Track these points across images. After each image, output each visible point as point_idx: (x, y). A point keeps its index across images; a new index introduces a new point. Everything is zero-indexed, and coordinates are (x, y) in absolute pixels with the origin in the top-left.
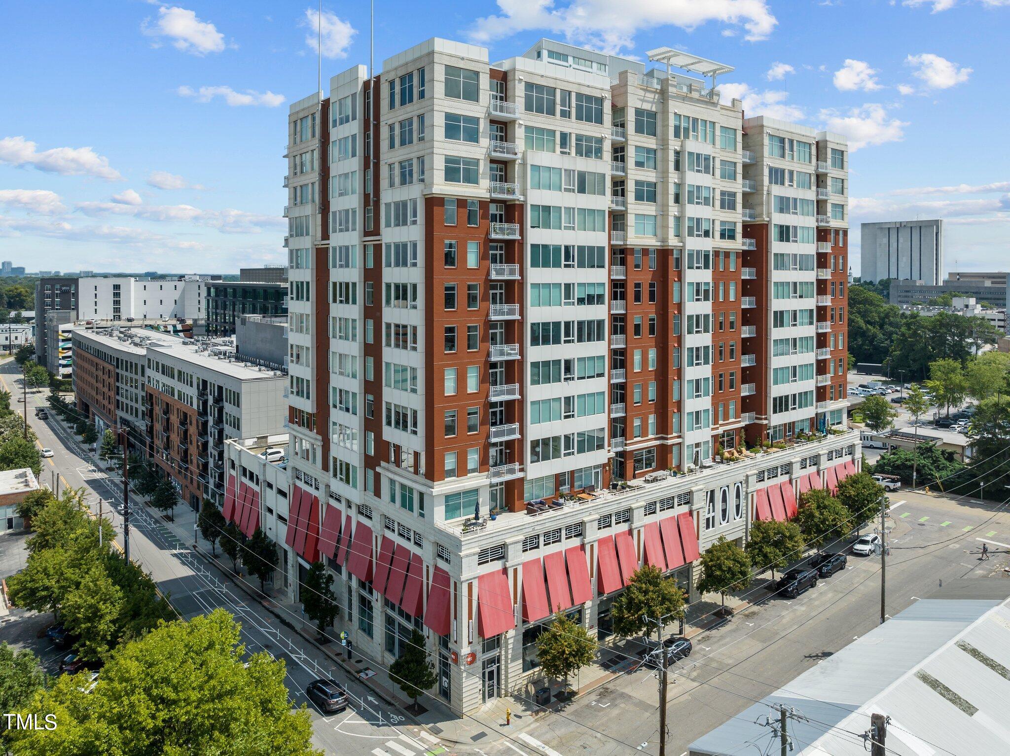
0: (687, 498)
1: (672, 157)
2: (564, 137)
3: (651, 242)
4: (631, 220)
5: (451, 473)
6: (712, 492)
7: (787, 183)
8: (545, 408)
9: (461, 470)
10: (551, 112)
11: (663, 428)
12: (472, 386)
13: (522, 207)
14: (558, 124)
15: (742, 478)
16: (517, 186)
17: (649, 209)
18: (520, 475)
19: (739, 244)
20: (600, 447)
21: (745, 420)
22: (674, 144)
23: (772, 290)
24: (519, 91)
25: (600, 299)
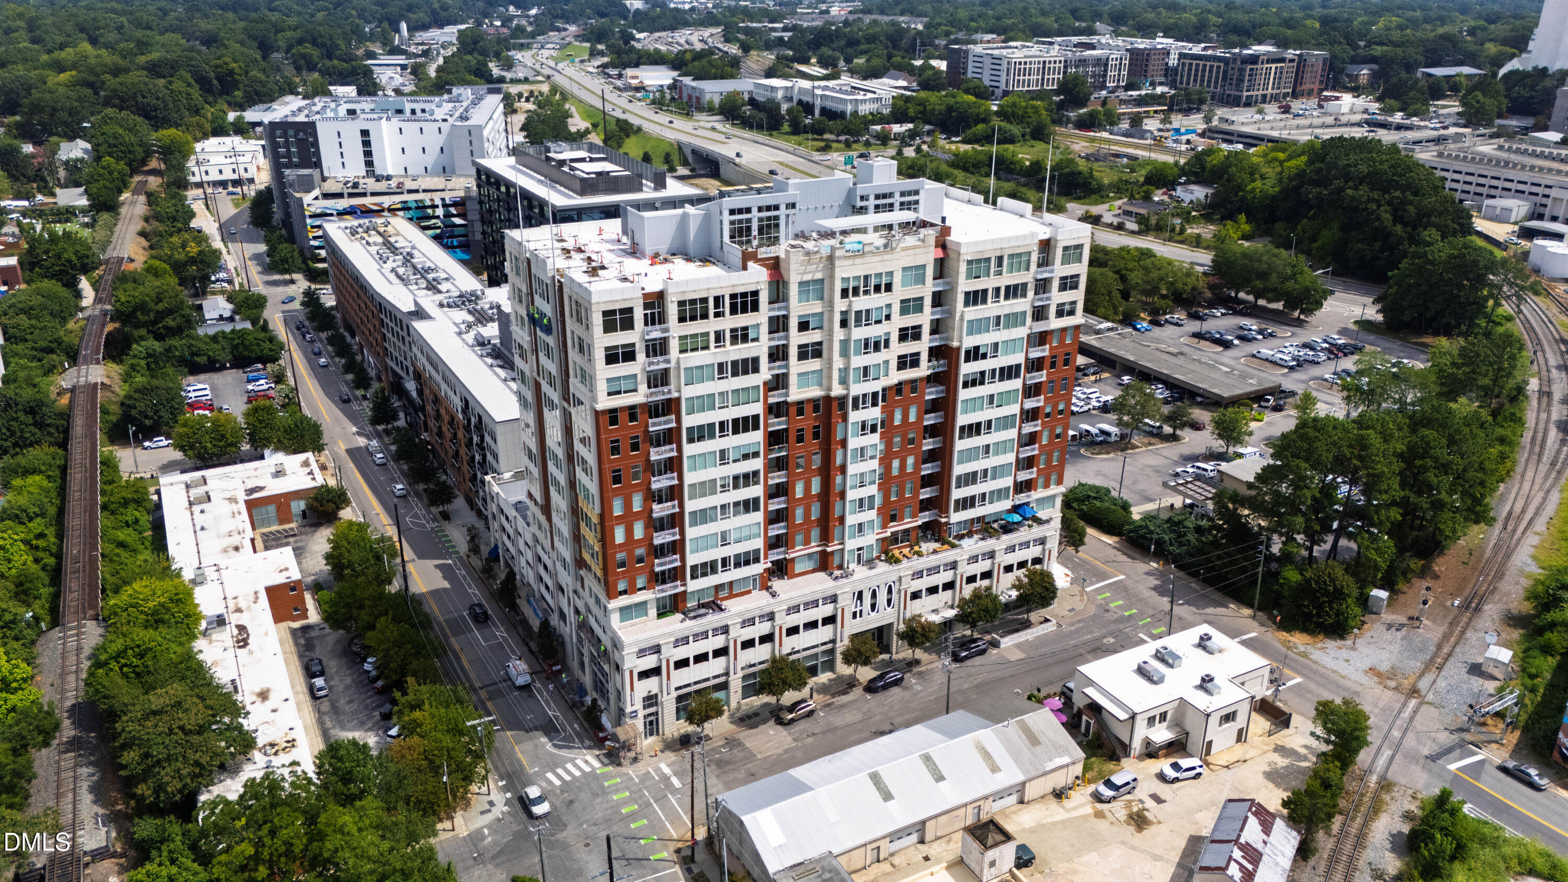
0: (834, 599)
1: (837, 318)
2: (719, 336)
3: (815, 392)
4: (793, 380)
5: (625, 592)
6: (860, 594)
7: (989, 300)
8: (704, 543)
9: (631, 590)
10: (705, 316)
11: (825, 537)
12: (639, 531)
13: (678, 400)
14: (711, 325)
15: (895, 578)
16: (672, 386)
17: (814, 365)
18: (682, 589)
19: (924, 370)
20: (757, 560)
21: (925, 517)
22: (840, 305)
23: (959, 406)
24: (672, 311)
25: (756, 455)
